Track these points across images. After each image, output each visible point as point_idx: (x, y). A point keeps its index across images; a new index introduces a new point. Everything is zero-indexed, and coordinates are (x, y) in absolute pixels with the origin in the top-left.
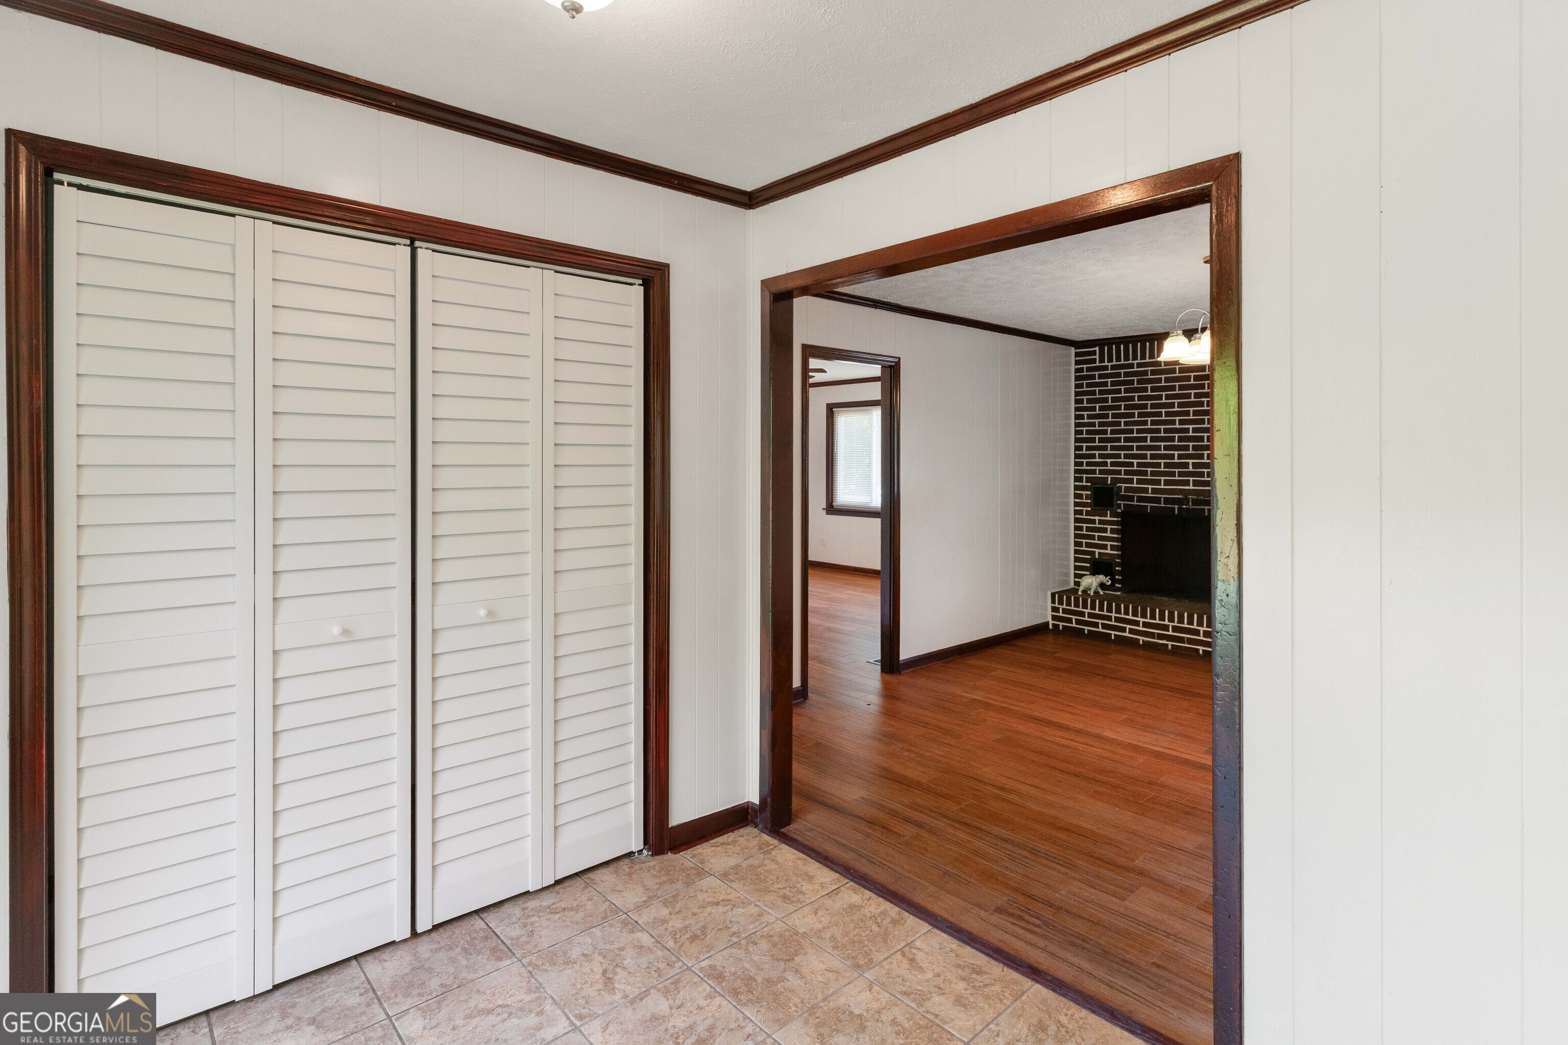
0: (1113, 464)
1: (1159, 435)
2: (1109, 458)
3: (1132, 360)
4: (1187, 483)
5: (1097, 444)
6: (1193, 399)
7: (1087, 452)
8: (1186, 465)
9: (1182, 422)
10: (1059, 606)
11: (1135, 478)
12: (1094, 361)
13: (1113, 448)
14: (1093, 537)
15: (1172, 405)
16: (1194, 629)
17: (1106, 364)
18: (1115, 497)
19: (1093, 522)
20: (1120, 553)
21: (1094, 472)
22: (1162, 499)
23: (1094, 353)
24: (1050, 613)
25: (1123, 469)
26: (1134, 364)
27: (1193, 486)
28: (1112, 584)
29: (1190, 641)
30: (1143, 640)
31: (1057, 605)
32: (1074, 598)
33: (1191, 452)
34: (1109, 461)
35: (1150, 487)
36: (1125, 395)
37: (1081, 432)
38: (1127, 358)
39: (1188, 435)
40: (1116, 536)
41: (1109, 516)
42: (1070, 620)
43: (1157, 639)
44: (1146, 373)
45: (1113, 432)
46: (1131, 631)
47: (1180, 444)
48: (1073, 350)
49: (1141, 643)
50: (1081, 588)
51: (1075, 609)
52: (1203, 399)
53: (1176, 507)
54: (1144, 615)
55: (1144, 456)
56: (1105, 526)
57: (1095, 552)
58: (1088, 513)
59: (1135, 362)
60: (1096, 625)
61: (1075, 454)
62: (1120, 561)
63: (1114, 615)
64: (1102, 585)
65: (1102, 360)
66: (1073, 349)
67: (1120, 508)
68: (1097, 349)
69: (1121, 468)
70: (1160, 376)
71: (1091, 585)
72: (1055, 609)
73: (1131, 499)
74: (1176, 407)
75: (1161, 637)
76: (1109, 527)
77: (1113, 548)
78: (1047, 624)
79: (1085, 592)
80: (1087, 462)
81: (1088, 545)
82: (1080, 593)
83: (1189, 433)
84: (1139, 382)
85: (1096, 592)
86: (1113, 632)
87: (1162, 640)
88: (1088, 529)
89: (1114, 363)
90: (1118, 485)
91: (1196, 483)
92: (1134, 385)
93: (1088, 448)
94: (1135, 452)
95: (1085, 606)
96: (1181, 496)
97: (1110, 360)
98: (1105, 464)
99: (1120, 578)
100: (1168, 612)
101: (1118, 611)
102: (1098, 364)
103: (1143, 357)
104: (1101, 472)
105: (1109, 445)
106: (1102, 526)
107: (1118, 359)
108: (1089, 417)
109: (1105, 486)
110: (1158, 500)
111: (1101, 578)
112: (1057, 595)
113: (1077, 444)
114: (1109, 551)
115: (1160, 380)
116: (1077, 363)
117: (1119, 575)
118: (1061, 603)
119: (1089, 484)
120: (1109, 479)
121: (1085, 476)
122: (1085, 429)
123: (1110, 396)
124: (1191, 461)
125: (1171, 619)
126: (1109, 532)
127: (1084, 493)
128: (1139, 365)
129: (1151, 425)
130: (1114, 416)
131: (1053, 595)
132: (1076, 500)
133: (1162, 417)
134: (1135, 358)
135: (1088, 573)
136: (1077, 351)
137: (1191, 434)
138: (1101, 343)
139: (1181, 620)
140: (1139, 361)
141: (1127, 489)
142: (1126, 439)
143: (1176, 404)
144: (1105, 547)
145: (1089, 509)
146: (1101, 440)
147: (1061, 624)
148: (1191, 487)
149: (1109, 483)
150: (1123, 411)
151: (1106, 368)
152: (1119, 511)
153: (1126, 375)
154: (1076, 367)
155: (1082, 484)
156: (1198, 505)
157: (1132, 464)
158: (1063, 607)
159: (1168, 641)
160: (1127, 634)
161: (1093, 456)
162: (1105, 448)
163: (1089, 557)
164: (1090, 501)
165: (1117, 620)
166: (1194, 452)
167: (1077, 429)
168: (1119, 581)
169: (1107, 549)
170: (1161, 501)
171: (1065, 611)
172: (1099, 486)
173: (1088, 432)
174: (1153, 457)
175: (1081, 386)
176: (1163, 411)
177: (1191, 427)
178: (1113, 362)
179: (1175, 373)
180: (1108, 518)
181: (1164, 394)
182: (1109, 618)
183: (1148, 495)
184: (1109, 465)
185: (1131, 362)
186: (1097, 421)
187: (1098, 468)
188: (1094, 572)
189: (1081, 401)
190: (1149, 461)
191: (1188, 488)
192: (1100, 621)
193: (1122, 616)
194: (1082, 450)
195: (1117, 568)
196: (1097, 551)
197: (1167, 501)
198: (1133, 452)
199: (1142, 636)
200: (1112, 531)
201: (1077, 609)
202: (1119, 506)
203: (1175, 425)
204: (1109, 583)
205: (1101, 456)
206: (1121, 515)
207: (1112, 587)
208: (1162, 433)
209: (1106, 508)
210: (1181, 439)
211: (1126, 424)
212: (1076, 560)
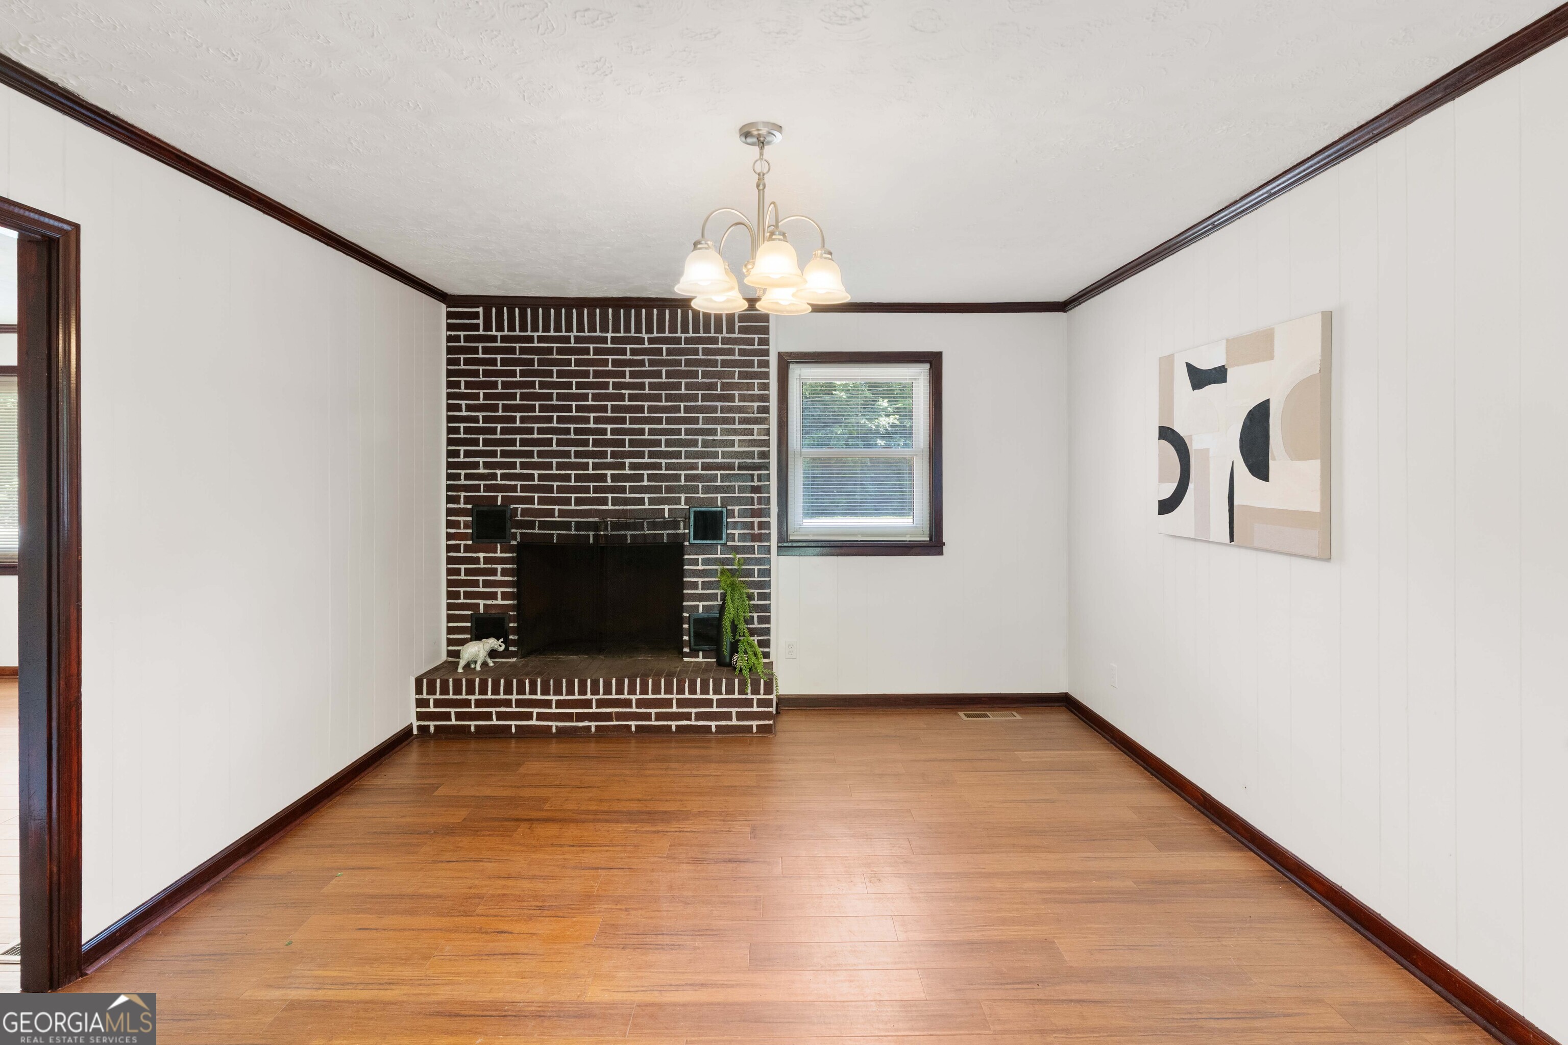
0: (504, 477)
1: (568, 437)
2: (500, 469)
3: (531, 332)
4: (604, 501)
5: (481, 448)
6: (611, 391)
7: (466, 460)
8: (603, 478)
9: (597, 420)
10: (429, 697)
11: (536, 495)
12: (476, 327)
13: (504, 454)
14: (475, 584)
15: (585, 397)
16: (625, 699)
17: (494, 333)
18: (509, 524)
19: (476, 561)
20: (515, 602)
21: (477, 488)
22: (573, 524)
23: (476, 316)
24: (413, 710)
25: (519, 483)
26: (533, 336)
27: (612, 505)
28: (506, 649)
29: (620, 716)
30: (557, 727)
31: (425, 696)
32: (454, 680)
33: (609, 460)
34: (499, 472)
35: (557, 508)
36: (522, 379)
37: (456, 430)
38: (523, 328)
39: (606, 437)
40: (511, 579)
41: (499, 551)
42: (447, 716)
43: (577, 721)
44: (549, 351)
45: (504, 431)
46: (540, 717)
47: (595, 449)
48: (443, 308)
49: (554, 730)
50: (462, 663)
51: (455, 697)
52: (623, 391)
53: (591, 533)
54: (558, 692)
55: (549, 466)
56: (494, 566)
57: (478, 604)
58: (467, 549)
59: (536, 334)
60: (488, 716)
61: (447, 462)
62: (515, 613)
63: (514, 697)
64: (493, 654)
65: (488, 327)
66: (444, 306)
67: (516, 539)
68: (481, 310)
69: (516, 483)
70: (570, 357)
71: (477, 656)
72: (421, 703)
73: (531, 525)
74: (590, 399)
75: (581, 717)
76: (499, 567)
77: (505, 596)
78: (409, 728)
79: (467, 666)
80: (466, 474)
81: (468, 595)
82: (460, 670)
83: (606, 434)
84: (541, 362)
85: (485, 664)
86: (513, 723)
87: (582, 721)
88: (468, 572)
89: (506, 333)
90: (512, 506)
91: (615, 501)
92: (534, 366)
93: (468, 454)
94: (536, 459)
95: (470, 691)
96: (596, 519)
97: (500, 328)
98: (493, 477)
99: (516, 637)
100: (591, 681)
101: (521, 691)
102: (481, 332)
103: (546, 328)
104: (488, 488)
105: (499, 449)
106: (489, 566)
107: (512, 328)
108: (469, 408)
109: (493, 508)
110: (567, 526)
111: (492, 643)
112: (425, 681)
113: (450, 448)
114: (499, 601)
115: (568, 363)
116: (450, 327)
117: (513, 634)
118: (432, 691)
119: (470, 506)
120: (499, 499)
121: (463, 494)
122: (462, 425)
123: (500, 380)
124: (609, 472)
125: (595, 691)
126: (499, 574)
127: (461, 519)
128: (541, 339)
129: (557, 423)
130: (506, 408)
131: (419, 681)
132: (449, 530)
133: (572, 412)
134: (535, 329)
135: (469, 636)
136: (449, 309)
137: (609, 436)
138: (488, 302)
139: (608, 691)
140: (540, 333)
141: (525, 512)
142: (524, 442)
143: (590, 396)
144: (493, 596)
145: (470, 542)
146: (486, 442)
147: (432, 724)
148: (610, 507)
149: (499, 503)
150: (518, 402)
151: (493, 339)
152: (514, 543)
153: (523, 351)
154: (449, 333)
155: (459, 506)
156: (618, 531)
157: (531, 477)
158: (435, 697)
159: (590, 721)
160: (534, 722)
161: (476, 465)
162: (493, 454)
163: (469, 613)
164: (470, 531)
165: (519, 703)
166: (612, 460)
167: (450, 425)
168: (514, 643)
169: (496, 599)
170: (571, 527)
171: (438, 703)
172: (485, 508)
173: (467, 430)
174: (560, 466)
175: (456, 362)
176: (574, 404)
177: (609, 427)
178: (503, 331)
179: (589, 354)
180: (499, 555)
181: (574, 381)
182: (508, 703)
183: (554, 519)
184: (499, 478)
185: (529, 333)
186: (481, 415)
187: (482, 483)
188: (479, 634)
189: (457, 385)
190: (554, 472)
191: (606, 507)
192: (493, 710)
193: (527, 697)
194: (459, 457)
195: (511, 625)
196: (482, 602)
197: (579, 526)
198: (533, 460)
199: (556, 721)
200: (504, 572)
201: (458, 697)
202: (514, 536)
203: (589, 423)
204: (502, 649)
205: (487, 465)
206: (519, 549)
207: (506, 654)
208: (572, 434)
209: (493, 540)
210: (596, 443)
211: (523, 420)
212: (450, 618)
